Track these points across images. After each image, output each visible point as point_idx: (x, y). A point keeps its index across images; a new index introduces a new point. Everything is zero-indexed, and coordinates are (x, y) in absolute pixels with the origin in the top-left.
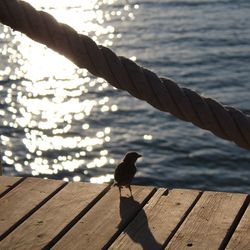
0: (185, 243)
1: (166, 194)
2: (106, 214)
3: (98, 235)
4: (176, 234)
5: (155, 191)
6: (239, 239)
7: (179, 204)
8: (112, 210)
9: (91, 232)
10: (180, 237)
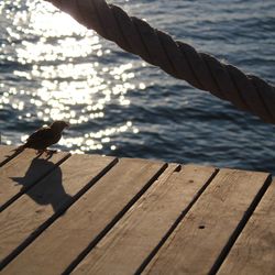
0: (196, 225)
1: (178, 169)
2: (111, 190)
3: (101, 212)
4: (187, 215)
5: (166, 166)
6: (257, 223)
7: (191, 182)
8: (119, 186)
9: (94, 209)
10: (192, 218)
